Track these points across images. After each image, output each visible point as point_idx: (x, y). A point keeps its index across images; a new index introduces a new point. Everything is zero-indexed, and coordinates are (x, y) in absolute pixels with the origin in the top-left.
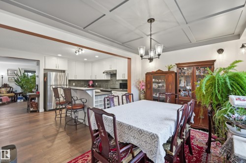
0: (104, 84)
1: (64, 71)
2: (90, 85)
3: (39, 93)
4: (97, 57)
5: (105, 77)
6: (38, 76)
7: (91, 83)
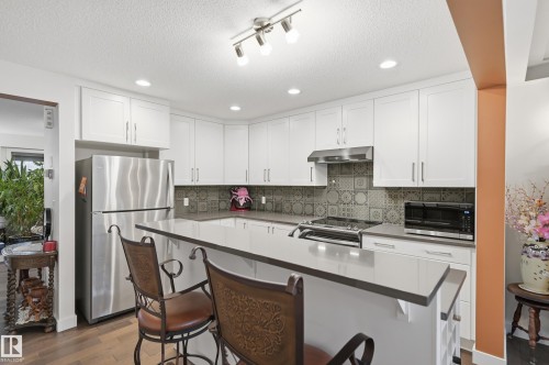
0: (298, 203)
1: (153, 153)
2: (242, 202)
3: (55, 246)
4: (294, 91)
5: (311, 177)
6: (50, 173)
7: (242, 198)
